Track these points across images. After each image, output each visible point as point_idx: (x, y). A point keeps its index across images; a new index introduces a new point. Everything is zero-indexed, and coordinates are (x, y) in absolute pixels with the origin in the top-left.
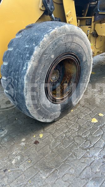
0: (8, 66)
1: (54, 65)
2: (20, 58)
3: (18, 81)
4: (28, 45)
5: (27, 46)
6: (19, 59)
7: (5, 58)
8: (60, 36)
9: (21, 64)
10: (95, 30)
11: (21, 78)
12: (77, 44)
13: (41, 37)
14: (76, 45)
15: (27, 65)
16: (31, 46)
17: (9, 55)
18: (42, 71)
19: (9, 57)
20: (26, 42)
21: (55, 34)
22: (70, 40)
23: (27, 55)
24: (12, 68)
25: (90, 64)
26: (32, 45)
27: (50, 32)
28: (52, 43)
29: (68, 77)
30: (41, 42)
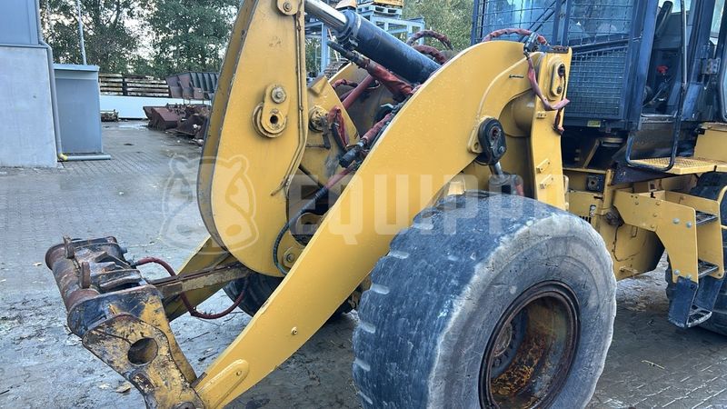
0: (391, 299)
1: (512, 310)
2: (431, 285)
3: (417, 345)
4: (455, 254)
5: (451, 258)
6: (428, 287)
7: (382, 276)
8: (538, 241)
9: (434, 303)
10: (614, 208)
11: (427, 339)
12: (576, 260)
13: (492, 243)
14: (576, 263)
15: (451, 306)
16: (464, 260)
17: (396, 270)
18: (483, 327)
19: (394, 275)
20: (449, 246)
21: (527, 236)
22: (560, 251)
23: (453, 281)
24: (404, 307)
25: (609, 317)
26: (467, 257)
27: (515, 231)
28: (517, 258)
29: (535, 346)
30: (492, 254)
